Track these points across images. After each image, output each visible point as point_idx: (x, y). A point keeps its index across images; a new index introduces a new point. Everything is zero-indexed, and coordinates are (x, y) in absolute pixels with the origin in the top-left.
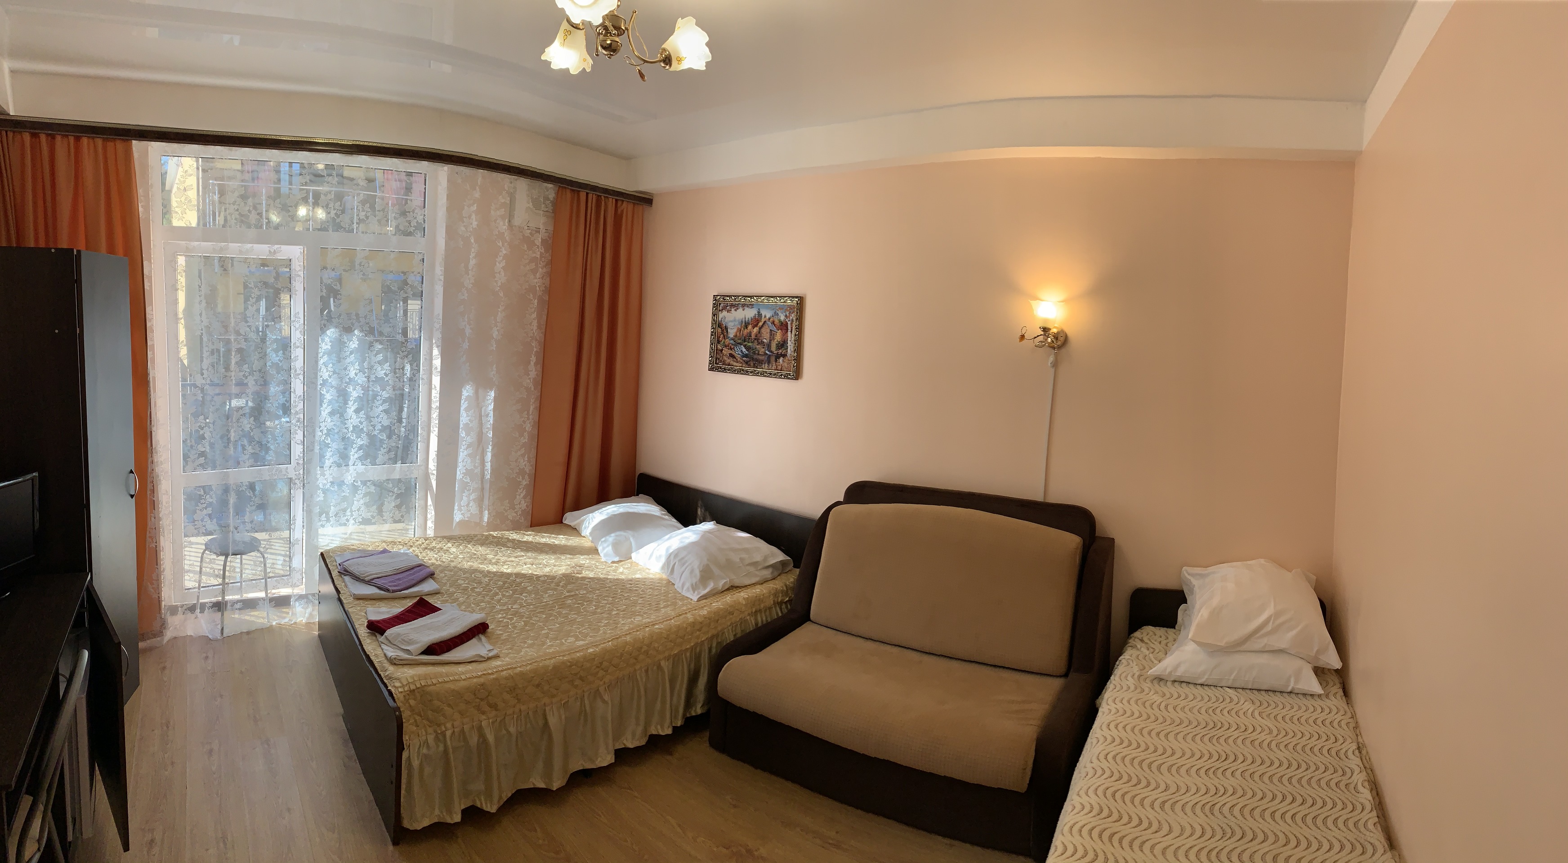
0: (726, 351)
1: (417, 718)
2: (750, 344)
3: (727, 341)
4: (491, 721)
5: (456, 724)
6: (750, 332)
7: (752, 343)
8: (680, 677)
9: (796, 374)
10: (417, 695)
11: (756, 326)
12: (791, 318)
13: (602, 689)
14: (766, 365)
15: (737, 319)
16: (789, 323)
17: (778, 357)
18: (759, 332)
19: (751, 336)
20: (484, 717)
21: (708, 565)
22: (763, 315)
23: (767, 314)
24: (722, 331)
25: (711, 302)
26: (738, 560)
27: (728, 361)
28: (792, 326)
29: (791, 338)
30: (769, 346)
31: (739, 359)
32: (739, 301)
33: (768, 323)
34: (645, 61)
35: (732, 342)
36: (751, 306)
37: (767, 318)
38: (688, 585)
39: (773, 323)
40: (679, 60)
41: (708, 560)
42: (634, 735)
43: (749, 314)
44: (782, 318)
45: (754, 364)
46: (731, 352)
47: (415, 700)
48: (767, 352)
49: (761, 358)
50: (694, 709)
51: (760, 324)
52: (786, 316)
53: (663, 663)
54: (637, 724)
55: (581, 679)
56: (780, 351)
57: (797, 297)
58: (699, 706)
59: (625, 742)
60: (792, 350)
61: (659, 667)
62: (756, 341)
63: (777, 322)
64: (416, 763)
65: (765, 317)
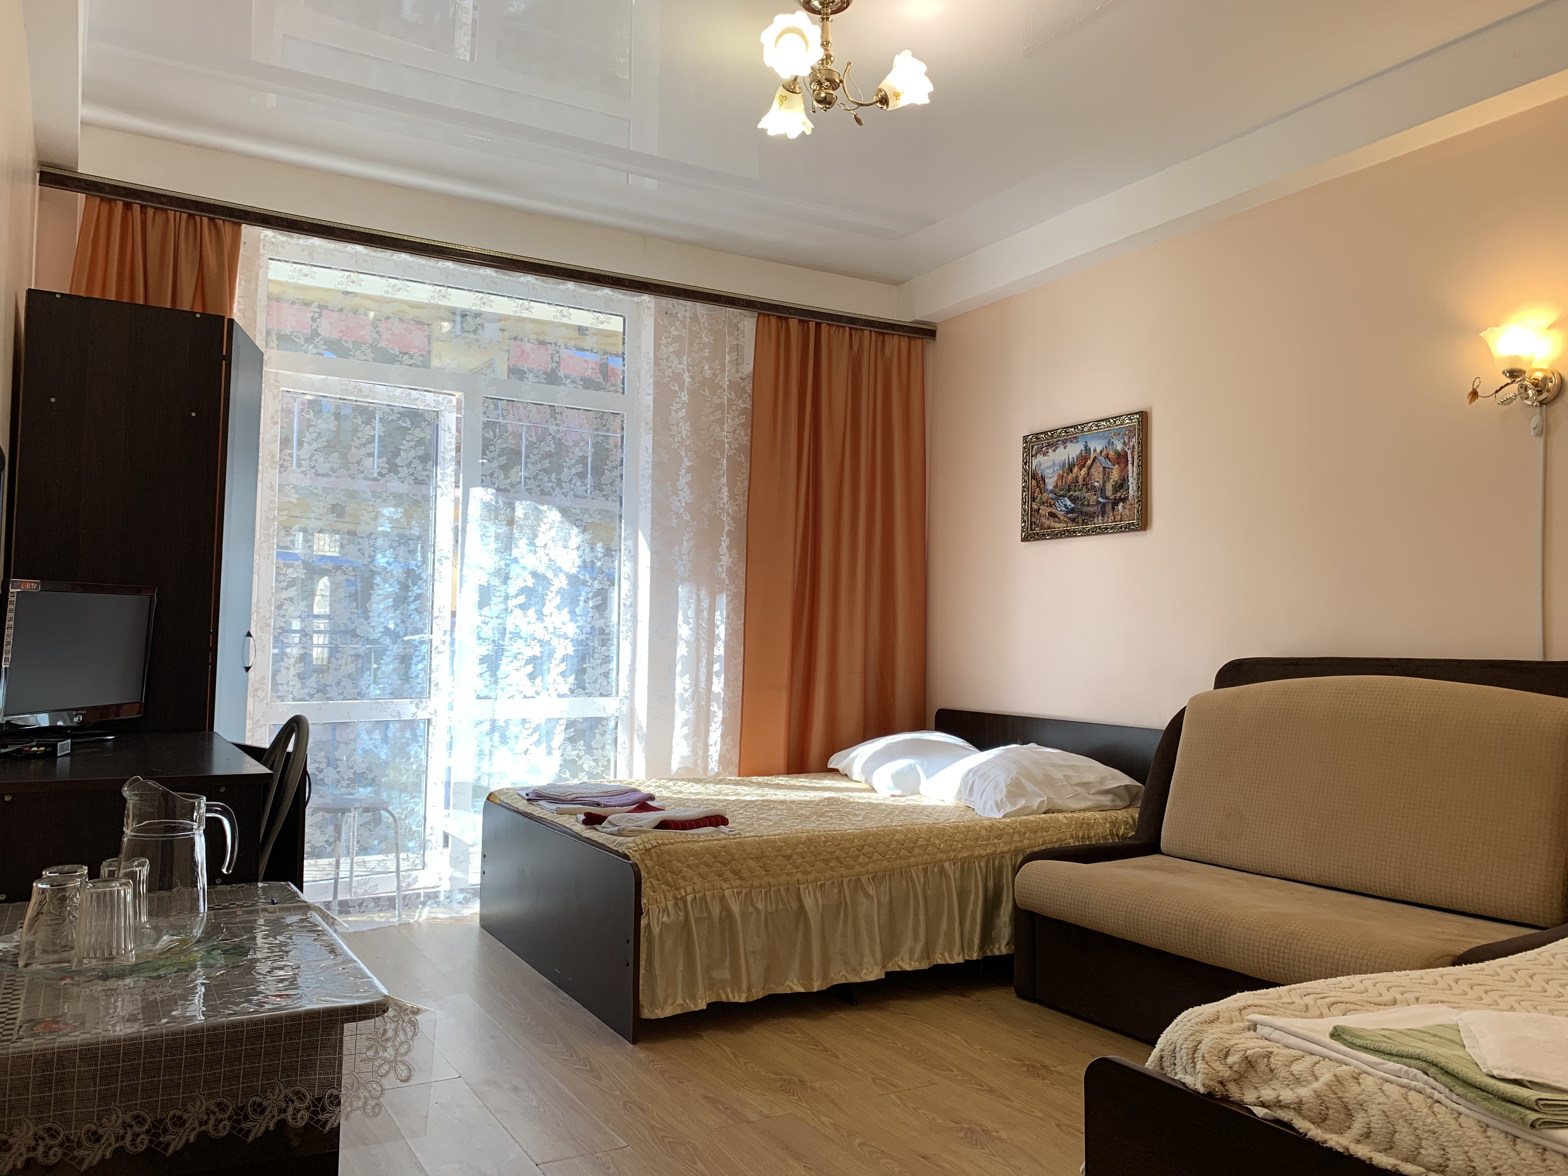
0: (1045, 510)
1: (655, 882)
2: (1077, 493)
3: (1045, 496)
4: (735, 890)
5: (697, 888)
6: (1077, 476)
7: (1080, 490)
8: (973, 897)
9: (1142, 523)
10: (654, 855)
11: (1083, 466)
12: (1131, 444)
13: (864, 879)
14: (1100, 518)
15: (1057, 462)
16: (1129, 452)
17: (1115, 503)
18: (1088, 474)
19: (1077, 482)
20: (726, 886)
21: (1017, 778)
22: (1092, 449)
23: (1097, 446)
24: (1038, 482)
25: (1020, 445)
26: (1062, 777)
27: (1047, 523)
28: (1133, 457)
29: (1132, 471)
30: (1103, 490)
31: (1062, 518)
32: (1059, 436)
33: (1100, 458)
34: (862, 105)
35: (1052, 495)
36: (1075, 440)
37: (1098, 451)
38: (991, 803)
39: (1107, 457)
40: (897, 96)
41: (1018, 773)
42: (912, 952)
43: (1073, 451)
44: (1119, 447)
45: (1083, 521)
46: (1051, 510)
47: (651, 860)
48: (1100, 500)
49: (1091, 509)
50: (997, 946)
51: (1089, 462)
52: (1124, 443)
53: (946, 865)
54: (916, 940)
55: (838, 859)
56: (1119, 494)
57: (1136, 413)
58: (1004, 942)
59: (900, 963)
60: (1135, 489)
61: (942, 870)
62: (1084, 488)
63: (1112, 453)
64: (656, 930)
65: (1095, 451)
